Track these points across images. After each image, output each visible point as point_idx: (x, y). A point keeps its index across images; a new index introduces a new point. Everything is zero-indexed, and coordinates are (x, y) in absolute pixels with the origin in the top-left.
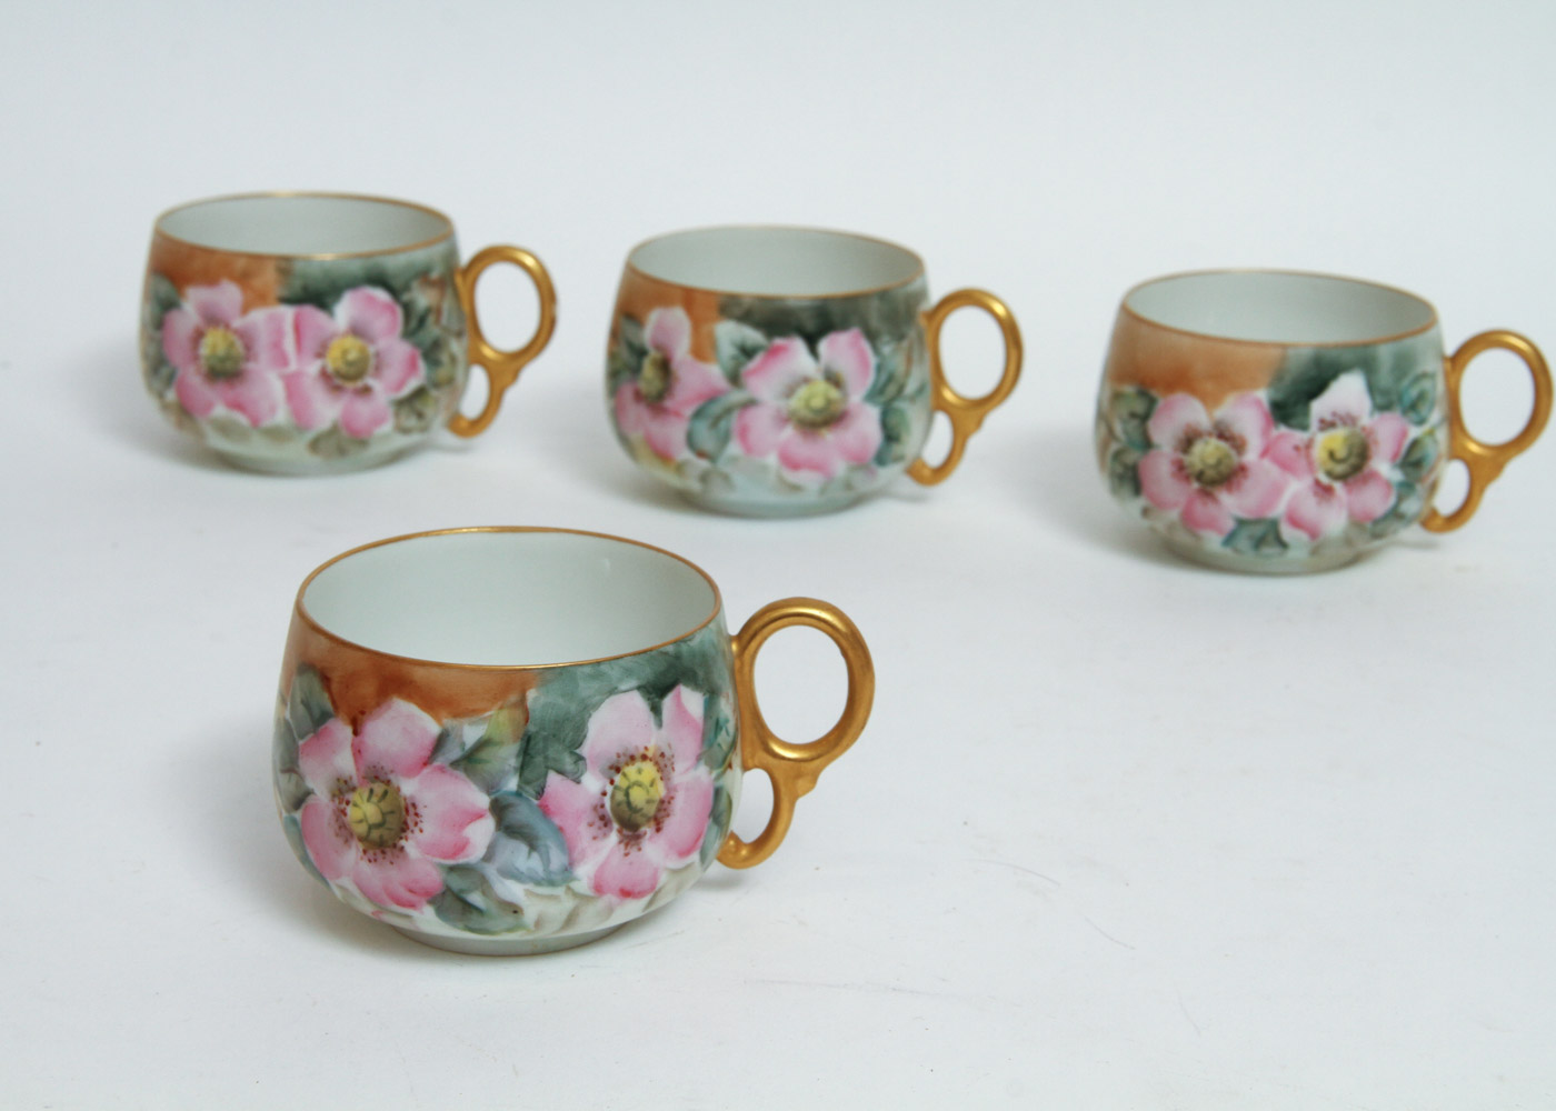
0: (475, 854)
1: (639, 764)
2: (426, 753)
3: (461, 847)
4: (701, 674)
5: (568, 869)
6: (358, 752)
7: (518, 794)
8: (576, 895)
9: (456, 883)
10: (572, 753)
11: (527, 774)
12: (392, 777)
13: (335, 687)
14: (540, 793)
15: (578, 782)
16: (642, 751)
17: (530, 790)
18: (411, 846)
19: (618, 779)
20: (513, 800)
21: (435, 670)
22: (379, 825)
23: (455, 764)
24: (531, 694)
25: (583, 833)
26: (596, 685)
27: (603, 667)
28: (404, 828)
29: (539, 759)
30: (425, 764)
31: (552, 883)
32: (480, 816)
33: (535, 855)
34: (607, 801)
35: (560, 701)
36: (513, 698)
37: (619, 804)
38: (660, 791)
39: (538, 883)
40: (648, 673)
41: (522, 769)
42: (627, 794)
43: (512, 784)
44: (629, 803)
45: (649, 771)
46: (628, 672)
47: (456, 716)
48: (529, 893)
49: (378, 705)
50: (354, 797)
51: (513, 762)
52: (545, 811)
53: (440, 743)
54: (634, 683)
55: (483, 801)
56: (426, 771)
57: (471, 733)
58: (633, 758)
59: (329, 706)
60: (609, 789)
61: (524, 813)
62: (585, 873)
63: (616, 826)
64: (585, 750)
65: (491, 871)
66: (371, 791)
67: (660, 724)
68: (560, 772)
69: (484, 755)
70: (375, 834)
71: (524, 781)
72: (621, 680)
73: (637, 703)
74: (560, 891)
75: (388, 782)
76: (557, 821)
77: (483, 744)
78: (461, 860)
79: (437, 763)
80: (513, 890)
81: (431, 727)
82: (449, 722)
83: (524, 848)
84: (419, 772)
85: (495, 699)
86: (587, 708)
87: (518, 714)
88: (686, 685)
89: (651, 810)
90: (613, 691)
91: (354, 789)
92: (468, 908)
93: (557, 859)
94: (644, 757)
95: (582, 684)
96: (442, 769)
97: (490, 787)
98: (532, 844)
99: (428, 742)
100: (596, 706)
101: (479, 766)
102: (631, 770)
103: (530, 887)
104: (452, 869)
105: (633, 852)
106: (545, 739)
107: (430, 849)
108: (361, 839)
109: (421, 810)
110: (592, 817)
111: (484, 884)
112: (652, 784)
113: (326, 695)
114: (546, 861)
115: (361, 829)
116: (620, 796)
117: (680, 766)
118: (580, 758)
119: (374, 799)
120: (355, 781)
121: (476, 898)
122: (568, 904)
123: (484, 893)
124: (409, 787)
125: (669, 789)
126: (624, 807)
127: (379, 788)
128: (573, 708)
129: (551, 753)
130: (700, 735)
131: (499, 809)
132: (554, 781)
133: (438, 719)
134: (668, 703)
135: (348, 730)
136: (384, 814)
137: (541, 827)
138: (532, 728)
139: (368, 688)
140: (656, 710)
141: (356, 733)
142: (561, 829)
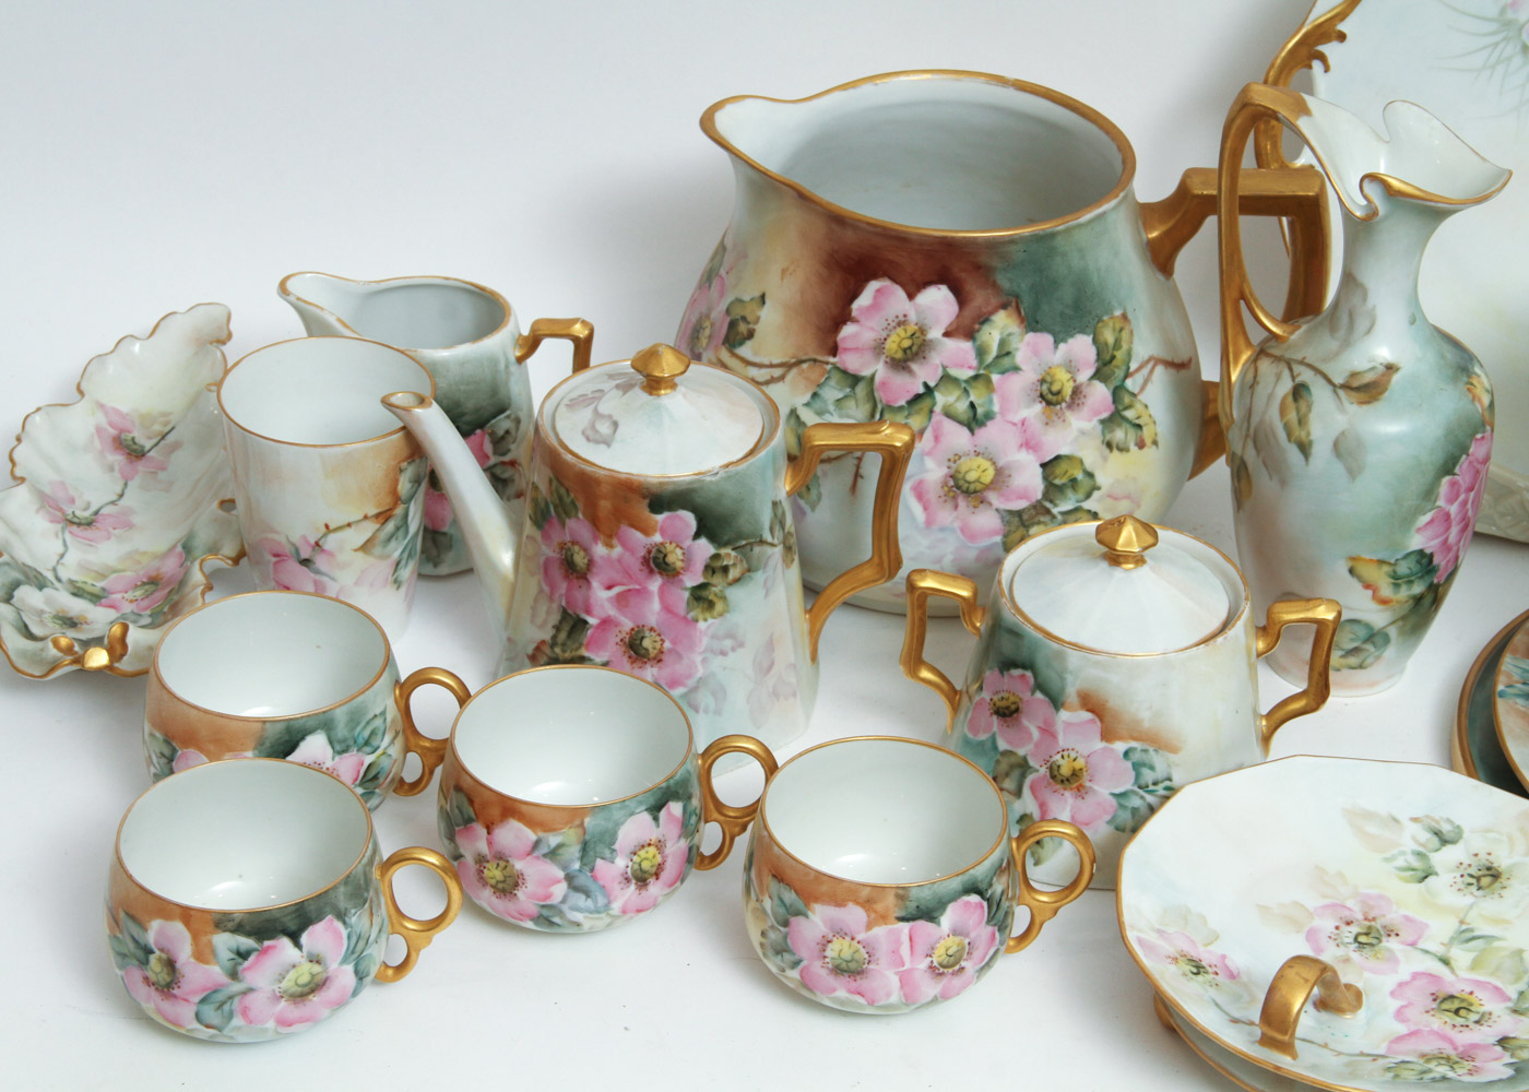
0: (556, 900)
1: (647, 849)
2: (529, 849)
3: (548, 897)
4: (681, 792)
5: (607, 906)
6: (490, 843)
7: (580, 871)
8: (612, 916)
9: (545, 912)
10: (610, 848)
11: (585, 860)
12: (510, 859)
13: (476, 806)
14: (592, 870)
15: (613, 862)
16: (648, 841)
17: (587, 868)
18: (520, 893)
19: (635, 858)
20: (576, 873)
21: (533, 807)
22: (504, 882)
23: (545, 856)
24: (587, 821)
25: (616, 888)
26: (623, 812)
27: (627, 803)
28: (516, 885)
29: (591, 853)
30: (528, 855)
31: (599, 912)
32: (559, 882)
33: (589, 900)
34: (629, 870)
35: (603, 823)
36: (577, 822)
37: (635, 871)
38: (659, 859)
39: (591, 912)
40: (651, 801)
41: (582, 858)
42: (640, 865)
43: (577, 865)
44: (641, 869)
45: (652, 850)
46: (640, 803)
47: (545, 831)
48: (585, 917)
49: (502, 821)
50: (487, 865)
51: (578, 855)
52: (595, 878)
53: (537, 844)
54: (644, 807)
55: (561, 874)
56: (529, 858)
57: (553, 840)
58: (643, 846)
59: (473, 815)
60: (630, 864)
61: (583, 880)
62: (616, 906)
63: (634, 881)
64: (616, 847)
65: (565, 908)
66: (498, 865)
67: (658, 826)
68: (603, 858)
69: (561, 851)
70: (500, 886)
71: (583, 864)
72: (636, 808)
73: (646, 817)
74: (603, 915)
75: (508, 861)
76: (601, 883)
77: (560, 846)
78: (548, 902)
79: (536, 853)
80: (578, 916)
81: (531, 836)
82: (541, 834)
83: (583, 897)
84: (524, 859)
85: (567, 823)
86: (618, 825)
87: (580, 831)
88: (672, 800)
89: (654, 870)
90: (632, 814)
91: (488, 862)
92: (552, 924)
93: (601, 901)
94: (650, 845)
95: (614, 813)
96: (537, 858)
97: (564, 868)
98: (587, 894)
99: (530, 844)
100: (623, 823)
101: (558, 858)
102: (642, 853)
103: (586, 914)
104: (543, 906)
105: (644, 892)
106: (595, 842)
107: (531, 896)
108: (492, 886)
109: (525, 877)
110: (621, 879)
111: (561, 913)
112: (654, 857)
113: (471, 809)
114: (595, 902)
115: (493, 882)
116: (636, 867)
117: (669, 844)
118: (614, 850)
119: (500, 869)
120: (489, 857)
121: (556, 920)
122: (608, 920)
123: (561, 918)
124: (519, 865)
125: (663, 857)
126: (639, 872)
127: (502, 864)
128: (610, 825)
129: (598, 849)
130: (680, 825)
131: (569, 878)
132: (599, 862)
133: (535, 832)
134: (663, 814)
135: (485, 831)
136: (505, 877)
137: (593, 887)
138: (587, 837)
139: (495, 812)
140: (656, 819)
141: (489, 833)
142: (604, 887)
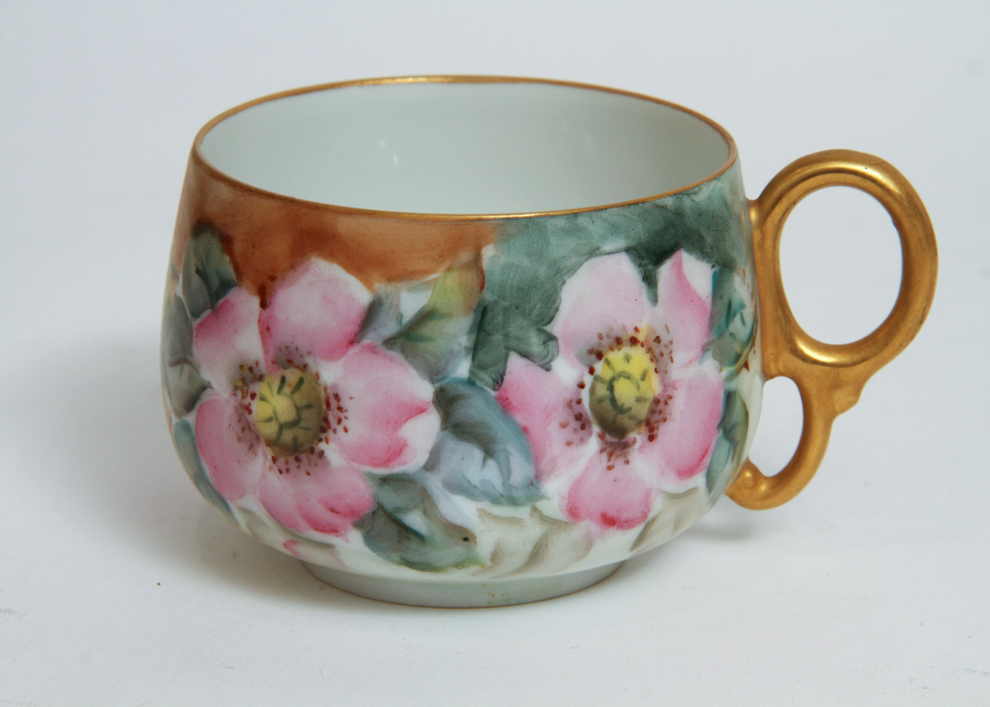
0: (413, 461)
1: (626, 349)
2: (353, 328)
3: (397, 451)
4: (709, 239)
5: (534, 483)
6: (266, 330)
7: (470, 382)
8: (544, 519)
9: (391, 499)
10: (541, 331)
11: (483, 356)
12: (309, 361)
13: (238, 247)
14: (498, 382)
15: (548, 369)
16: (631, 333)
17: (486, 377)
18: (332, 450)
19: (599, 367)
20: (463, 390)
21: (365, 221)
22: (293, 424)
23: (390, 342)
24: (488, 252)
25: (554, 436)
26: (571, 243)
27: (582, 221)
28: (324, 427)
29: (497, 337)
30: (352, 343)
31: (513, 502)
32: (421, 411)
33: (491, 463)
34: (585, 394)
35: (525, 262)
36: (465, 256)
37: (601, 400)
38: (654, 387)
39: (495, 501)
40: (640, 231)
41: (475, 350)
42: (611, 388)
43: (463, 369)
44: (613, 400)
45: (639, 359)
46: (615, 229)
47: (390, 279)
48: (483, 514)
49: (292, 267)
50: (261, 388)
51: (464, 340)
52: (505, 405)
53: (371, 314)
54: (621, 243)
55: (424, 390)
56: (353, 351)
57: (410, 302)
58: (619, 341)
59: (230, 272)
60: (588, 380)
61: (477, 407)
62: (555, 489)
63: (596, 429)
64: (556, 328)
65: (434, 483)
66: (283, 380)
67: (655, 300)
68: (525, 355)
69: (426, 330)
70: (288, 436)
71: (478, 366)
72: (604, 238)
73: (625, 269)
74: (523, 512)
75: (304, 367)
76: (520, 419)
77: (426, 316)
78: (396, 469)
79: (370, 339)
80: (463, 510)
81: (361, 295)
82: (381, 287)
83: (478, 454)
84: (343, 354)
85: (441, 257)
86: (560, 273)
87: (471, 278)
88: (688, 251)
89: (642, 411)
90: (594, 252)
91: (261, 378)
92: (406, 532)
93: (520, 470)
94: (634, 341)
95: (553, 241)
96: (372, 349)
97: (433, 374)
98: (488, 449)
99: (355, 314)
100: (572, 270)
101: (421, 345)
102: (616, 357)
103: (485, 505)
104: (385, 480)
105: (619, 464)
106: (506, 311)
107: (357, 454)
108: (270, 443)
109: (345, 403)
110: (567, 416)
111: (425, 500)
112: (644, 376)
113: (227, 259)
114: (506, 472)
115: (270, 430)
116: (602, 391)
117: (680, 357)
118: (551, 338)
119: (287, 390)
120: (263, 367)
121: (415, 520)
122: (534, 531)
123: (425, 513)
124: (330, 373)
125: (665, 385)
126: (607, 405)
127: (292, 375)
128: (542, 271)
129: (513, 329)
130: (706, 319)
131: (446, 401)
132: (516, 364)
133: (368, 284)
134: (665, 272)
135: (255, 302)
136: (298, 409)
137: (499, 427)
138: (489, 296)
139: (279, 246)
140: (650, 280)
141: (264, 305)
142: (525, 430)
